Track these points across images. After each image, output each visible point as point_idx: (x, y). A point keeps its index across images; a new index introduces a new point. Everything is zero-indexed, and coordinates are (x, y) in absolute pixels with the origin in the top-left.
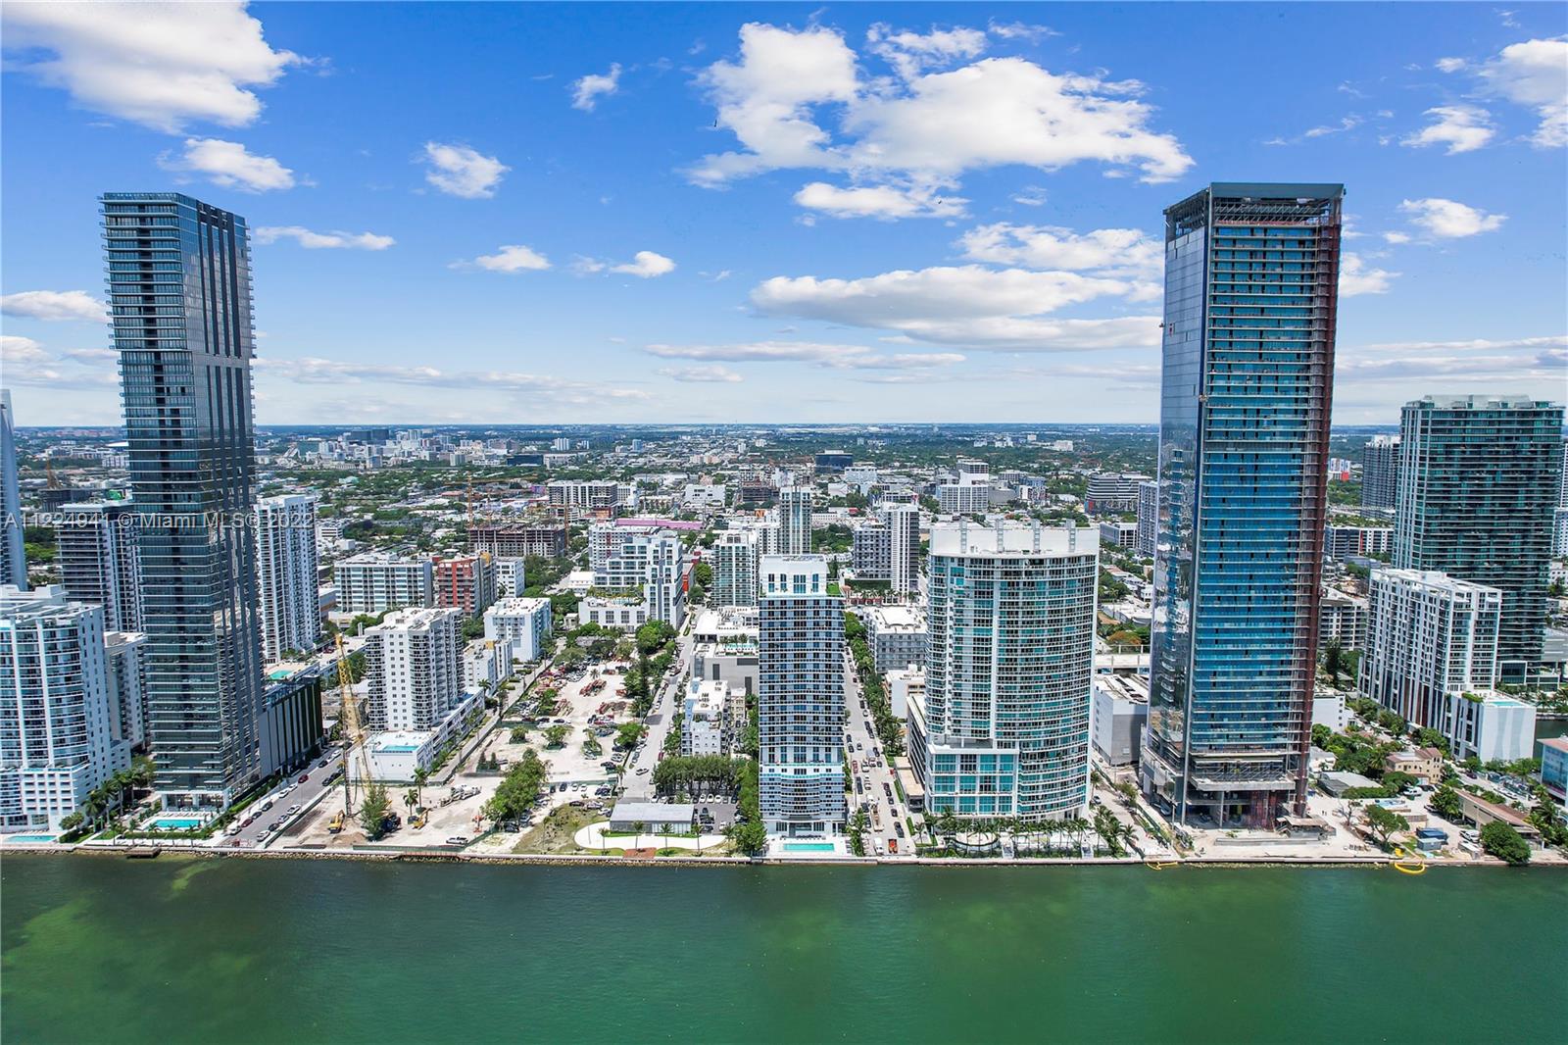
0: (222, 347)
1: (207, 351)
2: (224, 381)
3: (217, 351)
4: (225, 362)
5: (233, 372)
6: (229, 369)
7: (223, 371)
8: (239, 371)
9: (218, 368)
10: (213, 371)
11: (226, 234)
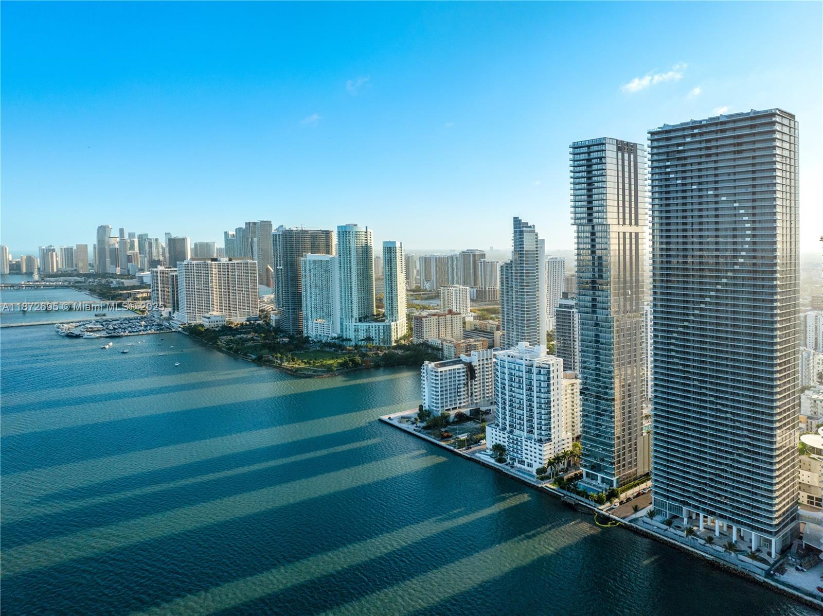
0: (627, 222)
1: (619, 224)
2: (628, 241)
4: (627, 229)
5: (633, 235)
6: (631, 234)
7: (628, 235)
8: (637, 234)
9: (624, 233)
10: (621, 235)
11: (632, 156)
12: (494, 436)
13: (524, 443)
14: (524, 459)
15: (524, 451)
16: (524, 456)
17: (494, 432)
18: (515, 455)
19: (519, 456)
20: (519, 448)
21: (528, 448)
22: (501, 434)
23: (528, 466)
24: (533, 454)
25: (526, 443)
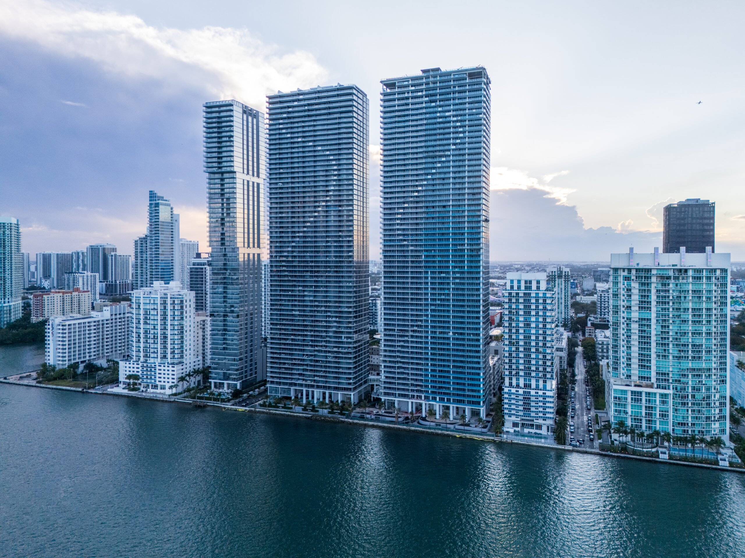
0: (251, 172)
1: (243, 173)
2: (251, 188)
3: (248, 173)
4: (251, 178)
5: (256, 185)
7: (251, 184)
9: (248, 182)
10: (246, 183)
11: (255, 120)
12: (128, 369)
13: (158, 368)
14: (157, 383)
15: (158, 375)
16: (158, 379)
17: (128, 365)
18: (149, 381)
19: (153, 381)
20: (153, 373)
21: (162, 372)
22: (135, 366)
23: (161, 389)
24: (166, 376)
25: (160, 368)
